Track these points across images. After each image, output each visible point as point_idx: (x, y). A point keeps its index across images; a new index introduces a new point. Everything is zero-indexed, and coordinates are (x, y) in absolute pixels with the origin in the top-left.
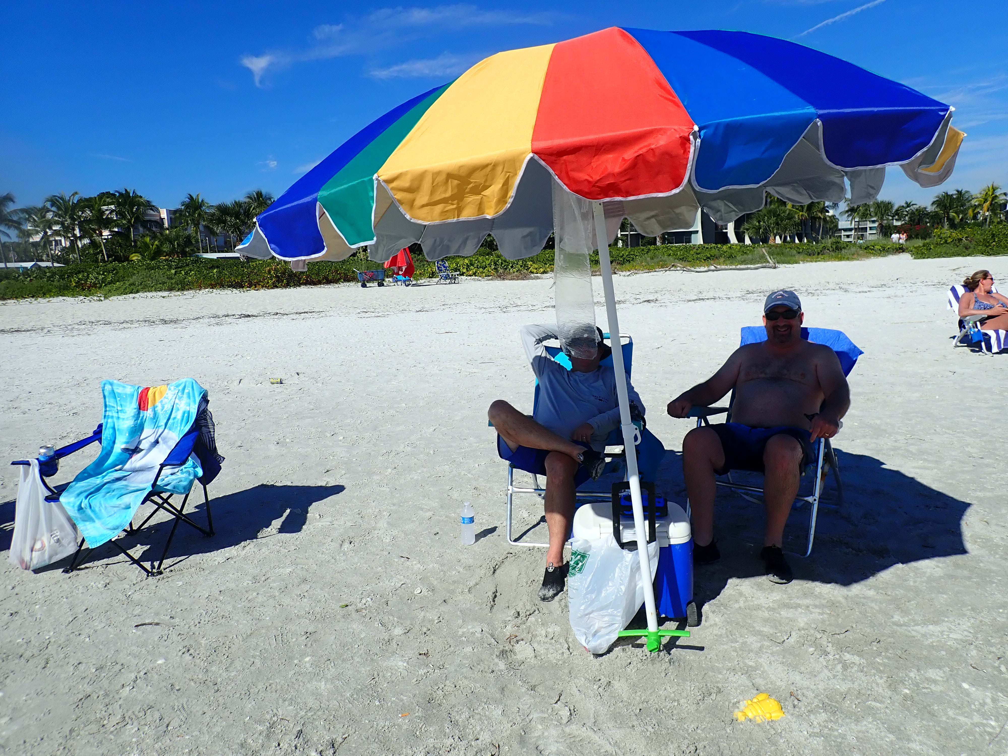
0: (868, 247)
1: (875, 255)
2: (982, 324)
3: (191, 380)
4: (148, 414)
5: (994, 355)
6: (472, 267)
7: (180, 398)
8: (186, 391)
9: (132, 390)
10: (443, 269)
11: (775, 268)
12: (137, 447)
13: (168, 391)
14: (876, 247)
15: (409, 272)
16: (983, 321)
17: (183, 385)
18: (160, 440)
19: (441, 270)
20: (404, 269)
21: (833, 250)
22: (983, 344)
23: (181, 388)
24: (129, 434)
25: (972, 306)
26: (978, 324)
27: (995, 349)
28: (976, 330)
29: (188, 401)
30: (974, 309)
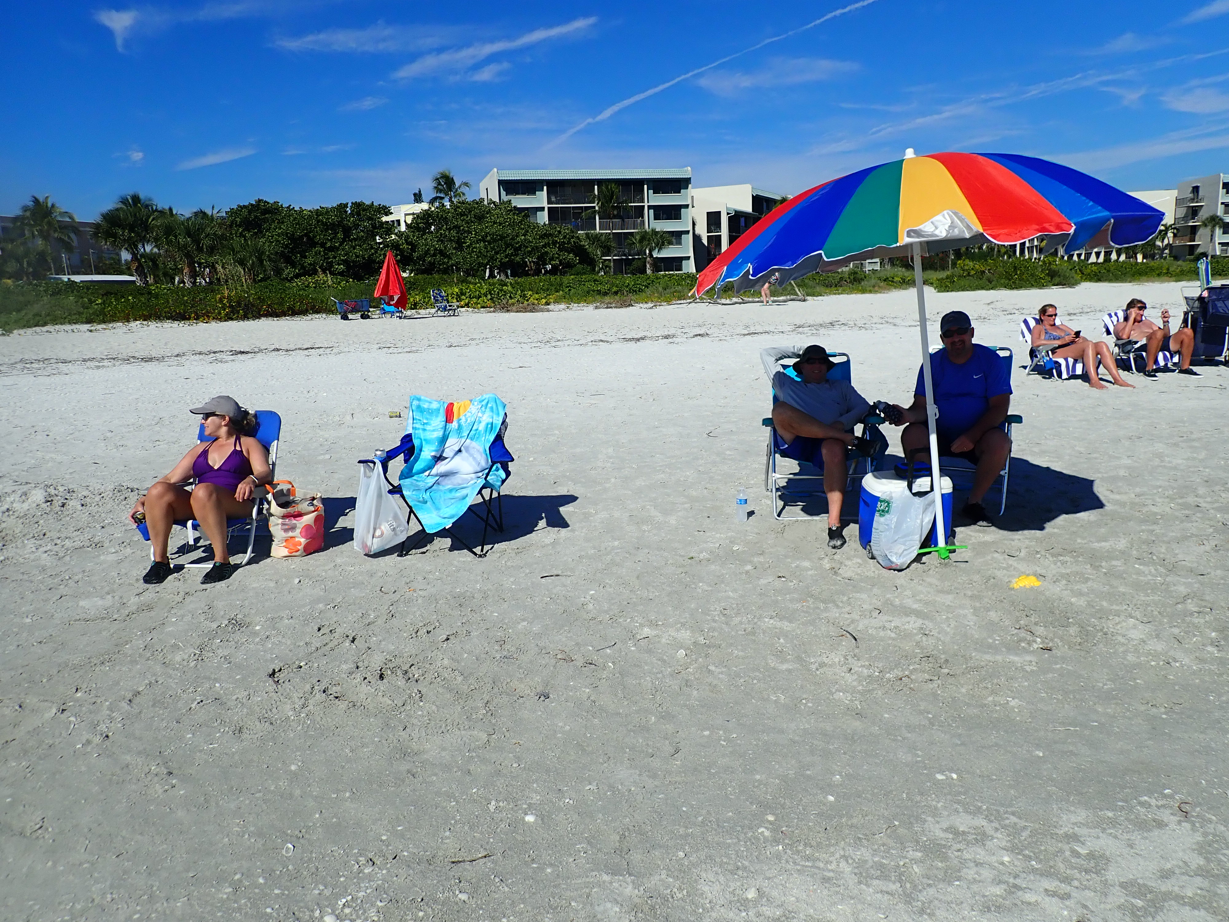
0: (888, 278)
1: (895, 288)
2: (1053, 353)
3: (494, 396)
4: (454, 425)
5: (1065, 381)
6: (463, 297)
7: (484, 413)
8: (489, 405)
9: (438, 405)
10: (440, 299)
11: (804, 300)
12: (441, 456)
13: (471, 406)
14: (896, 279)
15: (402, 304)
16: (1054, 351)
17: (486, 401)
18: (462, 448)
19: (438, 300)
20: (396, 298)
21: (850, 282)
22: (1054, 371)
23: (484, 403)
24: (438, 444)
25: (1043, 337)
26: (1050, 352)
27: (1065, 376)
28: (1048, 358)
29: (491, 414)
30: (1045, 339)
